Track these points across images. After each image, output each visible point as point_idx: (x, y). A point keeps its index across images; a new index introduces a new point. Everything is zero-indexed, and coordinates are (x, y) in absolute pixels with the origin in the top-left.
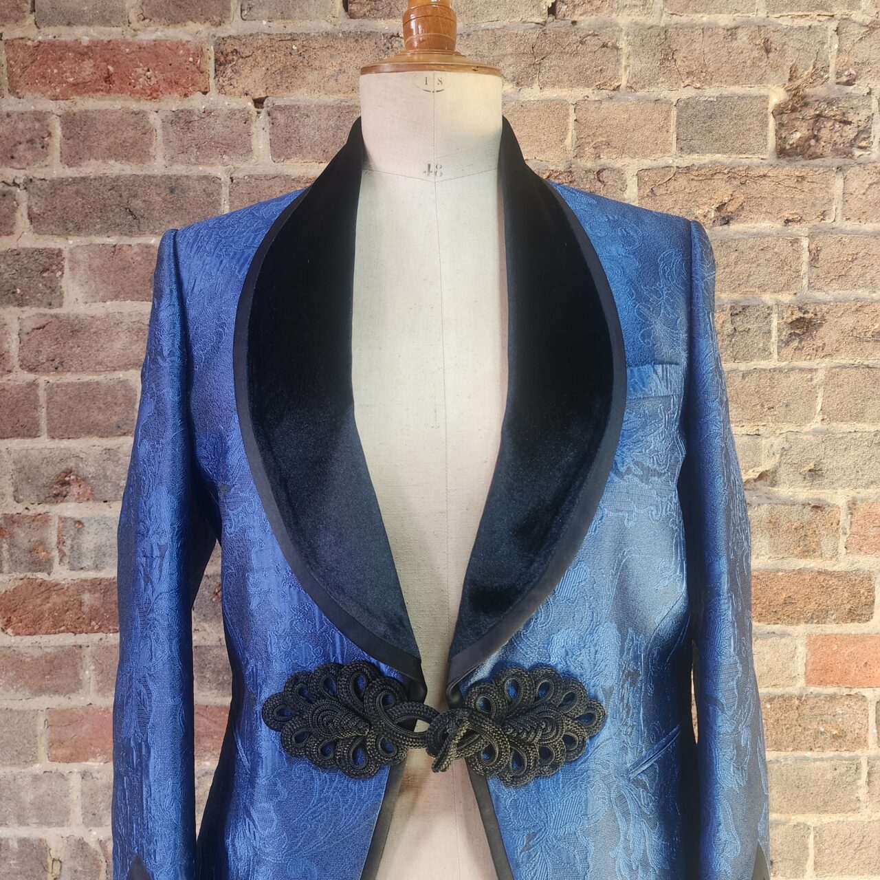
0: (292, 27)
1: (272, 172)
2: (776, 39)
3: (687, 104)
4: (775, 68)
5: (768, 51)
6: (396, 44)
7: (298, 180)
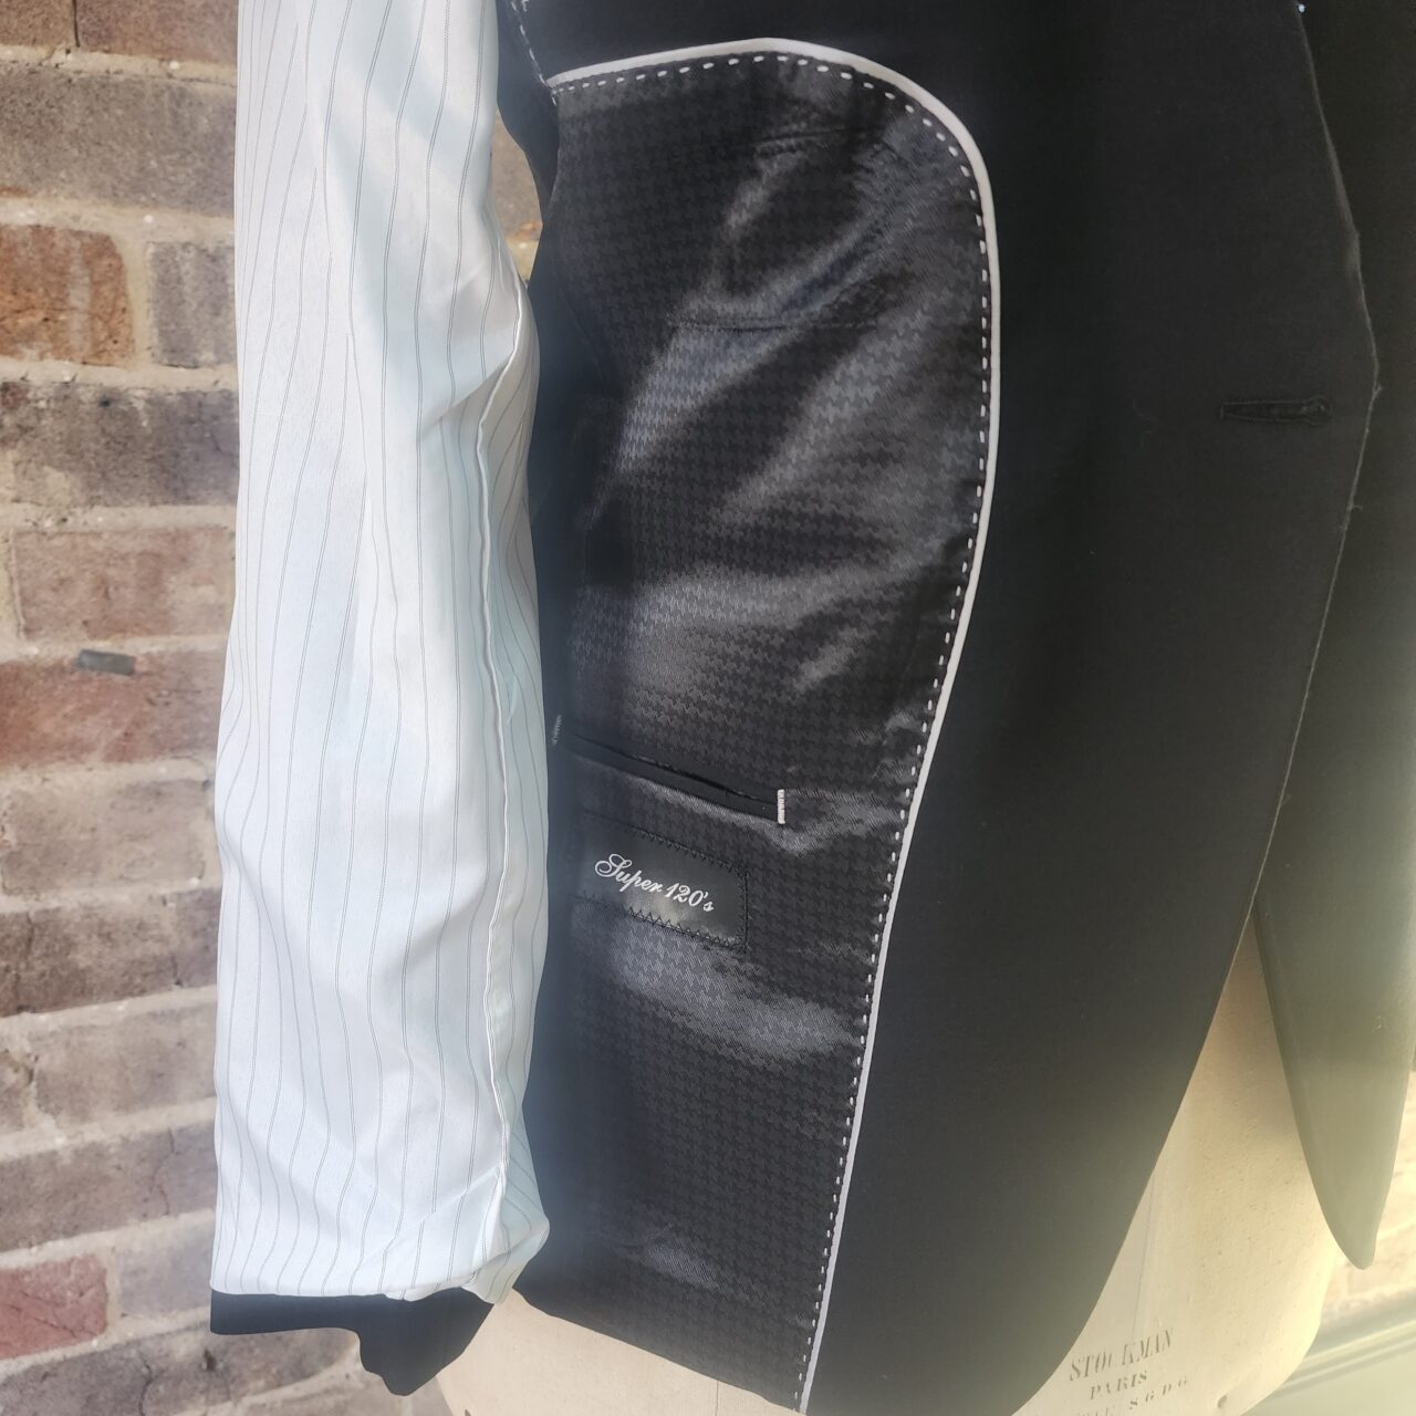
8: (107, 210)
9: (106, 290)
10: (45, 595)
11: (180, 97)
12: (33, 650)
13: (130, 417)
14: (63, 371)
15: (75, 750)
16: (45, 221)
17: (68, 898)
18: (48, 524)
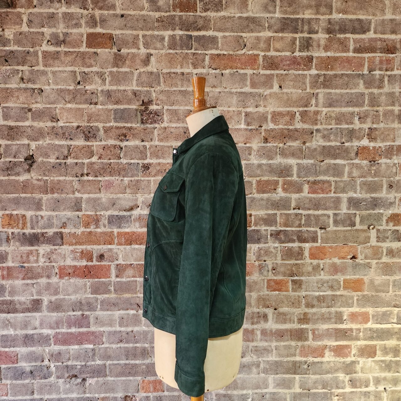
0: (7, 86)
1: (3, 124)
2: (138, 93)
3: (115, 110)
4: (138, 100)
5: (136, 96)
6: (36, 91)
7: (10, 126)
8: (25, 212)
9: (24, 221)
10: (15, 258)
11: (34, 198)
12: (13, 265)
13: (26, 236)
14: (19, 230)
15: (17, 278)
16: (18, 213)
17: (16, 298)
18: (16, 249)
